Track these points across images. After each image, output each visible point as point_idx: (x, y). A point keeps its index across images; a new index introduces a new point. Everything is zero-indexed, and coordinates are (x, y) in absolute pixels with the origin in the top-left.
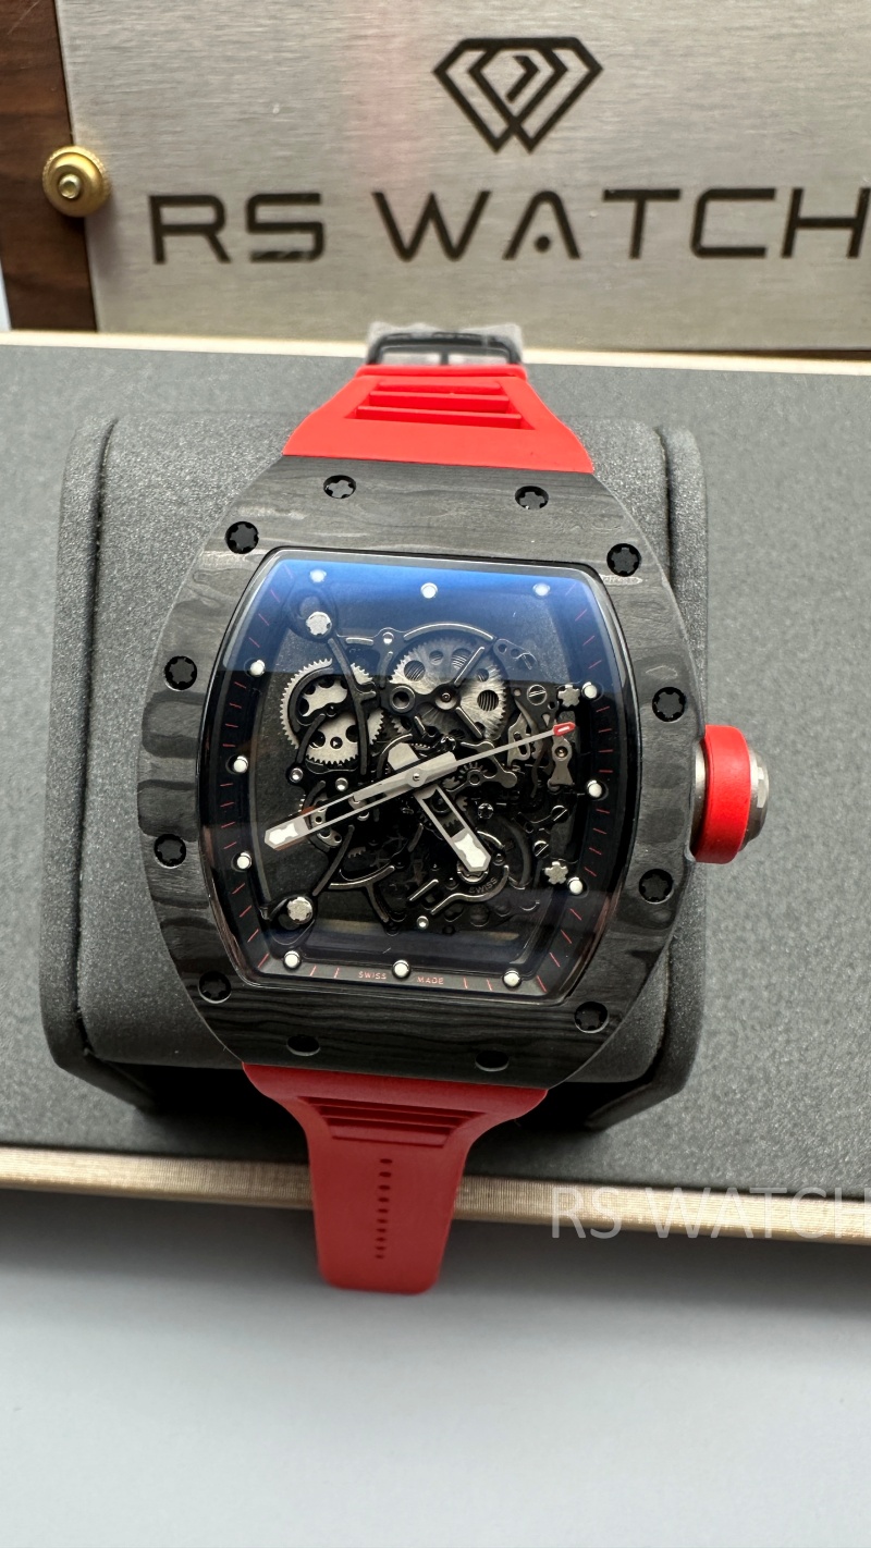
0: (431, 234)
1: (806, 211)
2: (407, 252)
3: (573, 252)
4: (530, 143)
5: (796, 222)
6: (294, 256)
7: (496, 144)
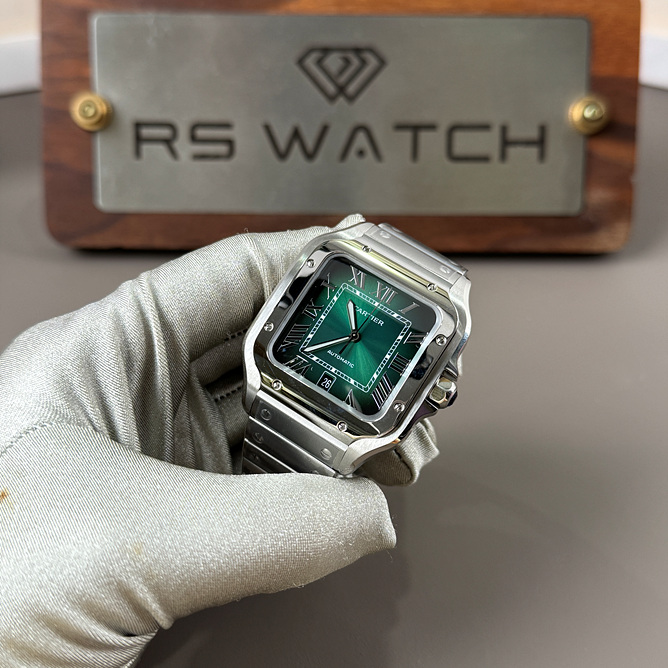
0: (296, 148)
1: (511, 136)
2: (282, 155)
3: (378, 157)
4: (351, 99)
5: (506, 143)
6: (216, 157)
7: (332, 99)
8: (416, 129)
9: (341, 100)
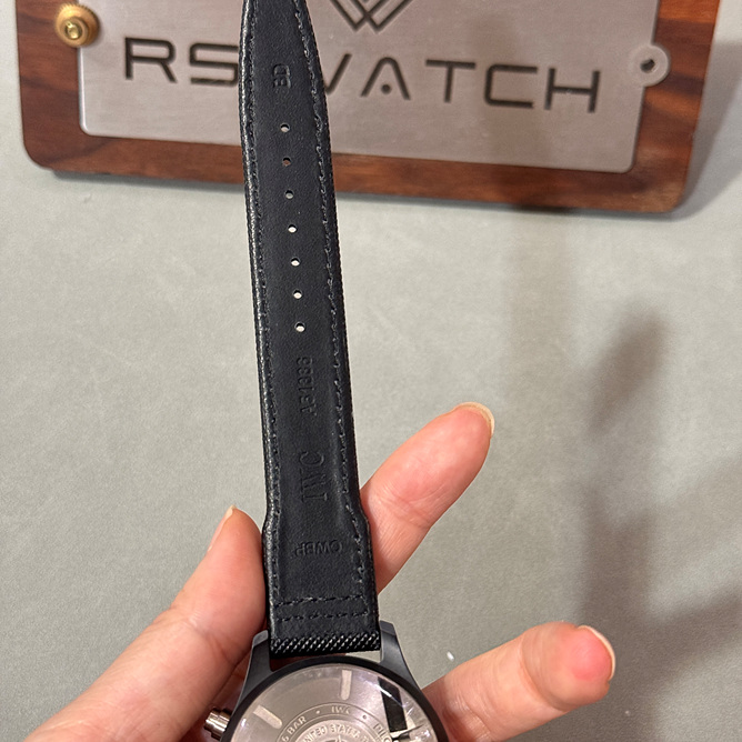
1: (559, 81)
3: (406, 94)
4: (377, 27)
5: (552, 88)
6: (220, 82)
7: (356, 26)
8: (451, 66)
9: (367, 25)
